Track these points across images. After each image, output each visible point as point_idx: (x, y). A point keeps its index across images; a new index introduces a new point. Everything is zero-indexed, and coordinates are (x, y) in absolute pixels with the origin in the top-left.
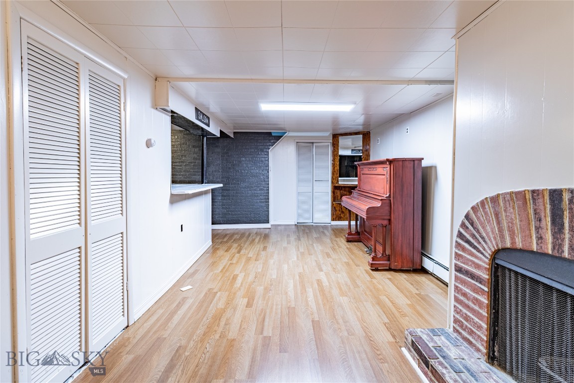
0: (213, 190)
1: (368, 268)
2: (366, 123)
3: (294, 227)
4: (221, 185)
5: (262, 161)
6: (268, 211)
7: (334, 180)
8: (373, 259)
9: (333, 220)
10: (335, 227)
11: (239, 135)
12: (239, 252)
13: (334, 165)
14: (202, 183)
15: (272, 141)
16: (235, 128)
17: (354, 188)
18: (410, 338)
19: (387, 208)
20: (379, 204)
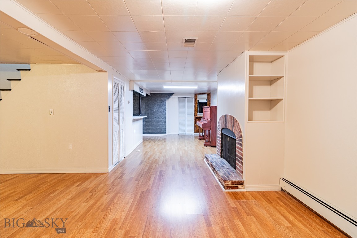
0: (143, 119)
1: (204, 146)
2: (209, 90)
3: (177, 136)
4: (147, 116)
5: (163, 106)
6: (166, 128)
7: (196, 114)
8: (205, 143)
9: (195, 132)
10: (196, 135)
11: (153, 94)
12: (154, 143)
13: (195, 107)
14: (139, 115)
15: (168, 97)
16: (151, 91)
17: (202, 117)
18: (205, 155)
19: (210, 124)
20: (206, 122)
